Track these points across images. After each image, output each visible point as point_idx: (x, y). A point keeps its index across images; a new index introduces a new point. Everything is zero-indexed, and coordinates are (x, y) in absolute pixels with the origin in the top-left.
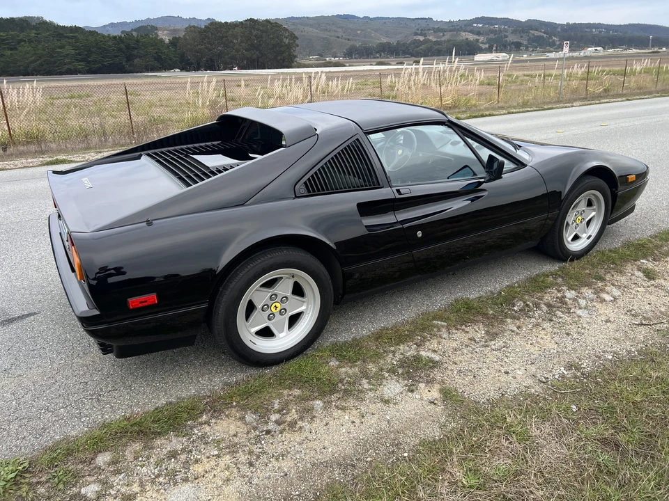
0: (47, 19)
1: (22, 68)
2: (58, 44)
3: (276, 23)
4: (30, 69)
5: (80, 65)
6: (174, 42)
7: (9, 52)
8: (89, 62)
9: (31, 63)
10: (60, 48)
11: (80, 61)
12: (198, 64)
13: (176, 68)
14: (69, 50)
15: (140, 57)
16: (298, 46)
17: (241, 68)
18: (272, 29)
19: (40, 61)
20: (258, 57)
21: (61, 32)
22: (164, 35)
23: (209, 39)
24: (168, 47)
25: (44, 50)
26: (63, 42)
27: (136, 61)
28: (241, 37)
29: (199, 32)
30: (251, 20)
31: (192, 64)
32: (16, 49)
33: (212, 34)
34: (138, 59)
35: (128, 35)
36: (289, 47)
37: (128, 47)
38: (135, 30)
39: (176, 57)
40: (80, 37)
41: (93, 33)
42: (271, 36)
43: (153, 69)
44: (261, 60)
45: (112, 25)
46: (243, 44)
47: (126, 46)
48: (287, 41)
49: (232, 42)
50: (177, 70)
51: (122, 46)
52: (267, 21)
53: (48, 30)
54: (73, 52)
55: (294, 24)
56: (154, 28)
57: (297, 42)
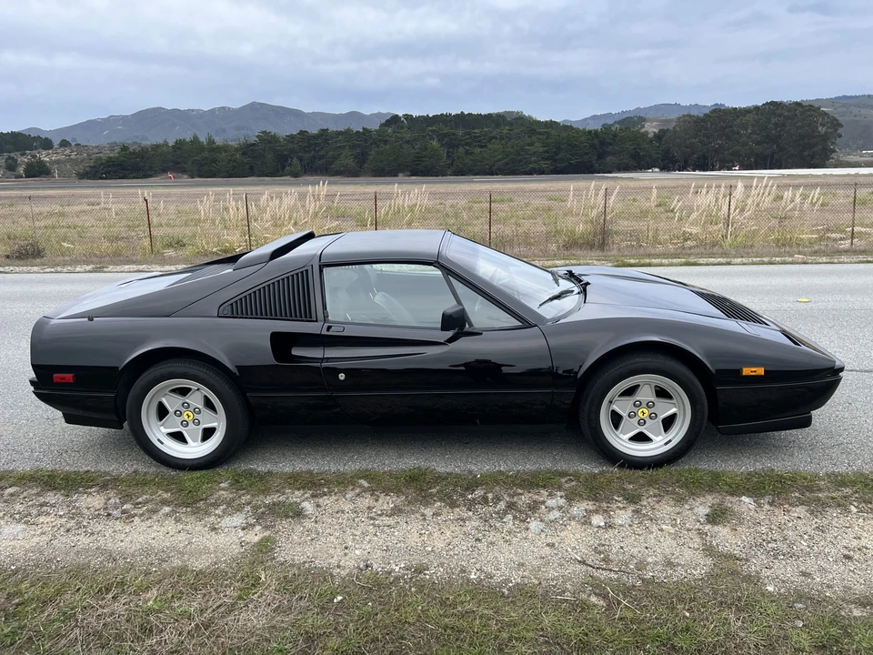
0: (526, 113)
1: (487, 167)
2: (528, 141)
3: (810, 106)
4: (494, 169)
5: (544, 165)
6: (659, 137)
7: (479, 150)
8: (555, 161)
9: (497, 161)
10: (529, 145)
11: (546, 159)
12: (686, 162)
13: (655, 167)
14: (538, 147)
15: (613, 154)
16: (840, 136)
17: (744, 167)
18: (802, 114)
19: (506, 160)
20: (773, 153)
21: (534, 127)
22: (652, 127)
23: (706, 130)
24: (651, 141)
25: (513, 147)
26: (534, 138)
27: (609, 159)
28: (753, 126)
29: (695, 122)
30: (773, 103)
31: (677, 161)
32: (486, 146)
33: (712, 124)
34: (611, 157)
35: (607, 128)
36: (825, 138)
37: (602, 143)
38: (619, 122)
39: (658, 154)
40: (554, 132)
41: (567, 128)
42: (800, 124)
43: (626, 169)
44: (776, 156)
45: (594, 117)
46: (754, 136)
47: (600, 141)
48: (822, 130)
49: (738, 133)
50: (657, 170)
51: (596, 141)
52: (798, 104)
53: (522, 125)
54: (541, 149)
55: (844, 106)
56: (642, 120)
57: (840, 131)
